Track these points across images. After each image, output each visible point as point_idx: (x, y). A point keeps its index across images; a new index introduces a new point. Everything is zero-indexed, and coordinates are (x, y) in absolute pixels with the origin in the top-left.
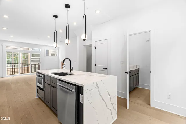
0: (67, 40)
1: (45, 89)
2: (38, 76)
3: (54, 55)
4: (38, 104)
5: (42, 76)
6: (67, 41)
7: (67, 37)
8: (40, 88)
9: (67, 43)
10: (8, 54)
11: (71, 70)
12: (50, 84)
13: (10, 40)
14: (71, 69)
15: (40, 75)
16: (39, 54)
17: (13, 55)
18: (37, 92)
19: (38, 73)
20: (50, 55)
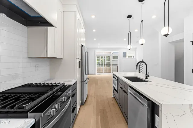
0: (142, 39)
1: (118, 91)
2: (114, 77)
3: (132, 56)
4: (113, 104)
5: (117, 78)
6: (141, 41)
7: (142, 36)
8: (115, 90)
9: (142, 43)
10: (98, 57)
11: (147, 76)
12: (122, 88)
13: (98, 47)
14: (146, 74)
15: (115, 77)
16: (118, 56)
17: (101, 58)
18: (113, 92)
19: (114, 75)
20: (127, 57)
